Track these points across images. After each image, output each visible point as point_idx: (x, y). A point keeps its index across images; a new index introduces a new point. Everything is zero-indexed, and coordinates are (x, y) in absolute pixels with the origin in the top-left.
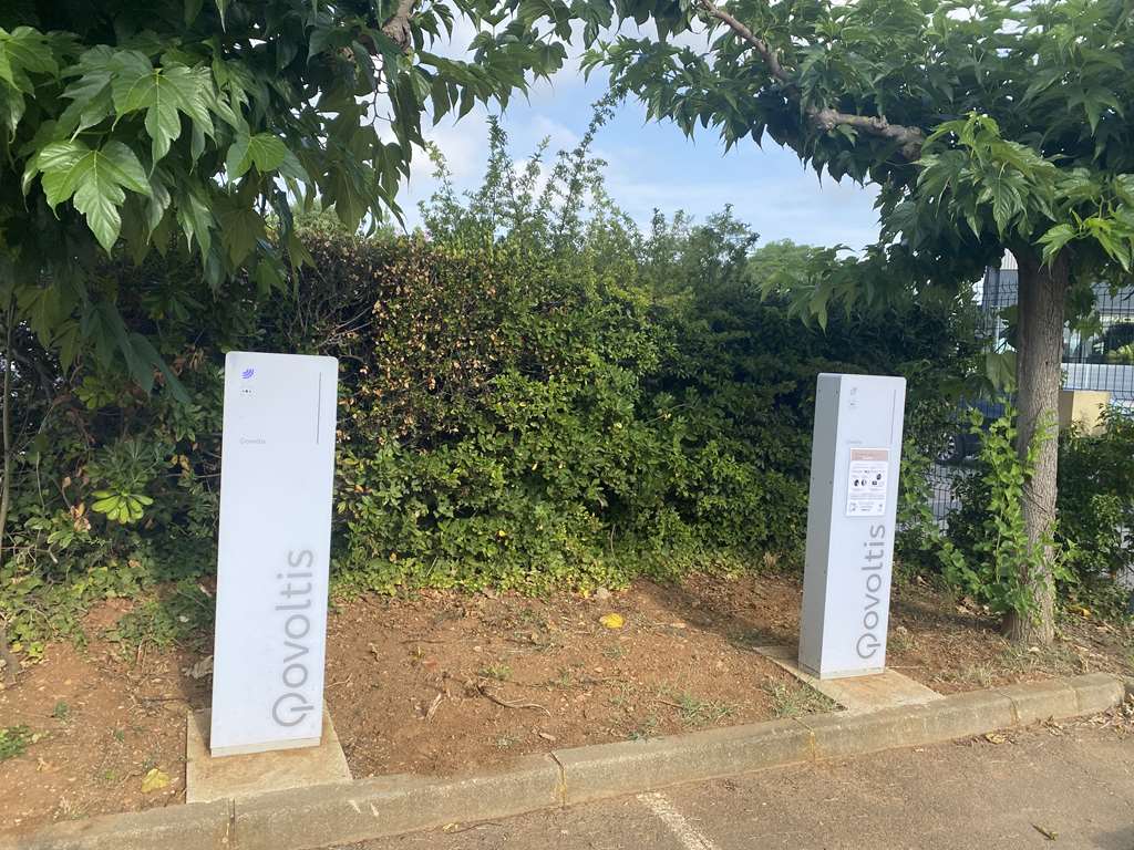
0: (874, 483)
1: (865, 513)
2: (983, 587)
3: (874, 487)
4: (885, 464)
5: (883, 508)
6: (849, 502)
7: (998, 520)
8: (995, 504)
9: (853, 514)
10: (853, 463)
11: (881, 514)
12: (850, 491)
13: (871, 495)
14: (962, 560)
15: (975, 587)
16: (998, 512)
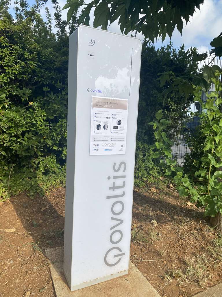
0: (115, 128)
1: (107, 153)
2: (201, 198)
3: (116, 131)
4: (125, 112)
5: (124, 148)
6: (92, 143)
7: (210, 156)
8: (208, 146)
9: (97, 153)
10: (95, 110)
11: (121, 153)
12: (92, 133)
13: (112, 138)
14: (188, 182)
15: (196, 198)
16: (210, 151)
